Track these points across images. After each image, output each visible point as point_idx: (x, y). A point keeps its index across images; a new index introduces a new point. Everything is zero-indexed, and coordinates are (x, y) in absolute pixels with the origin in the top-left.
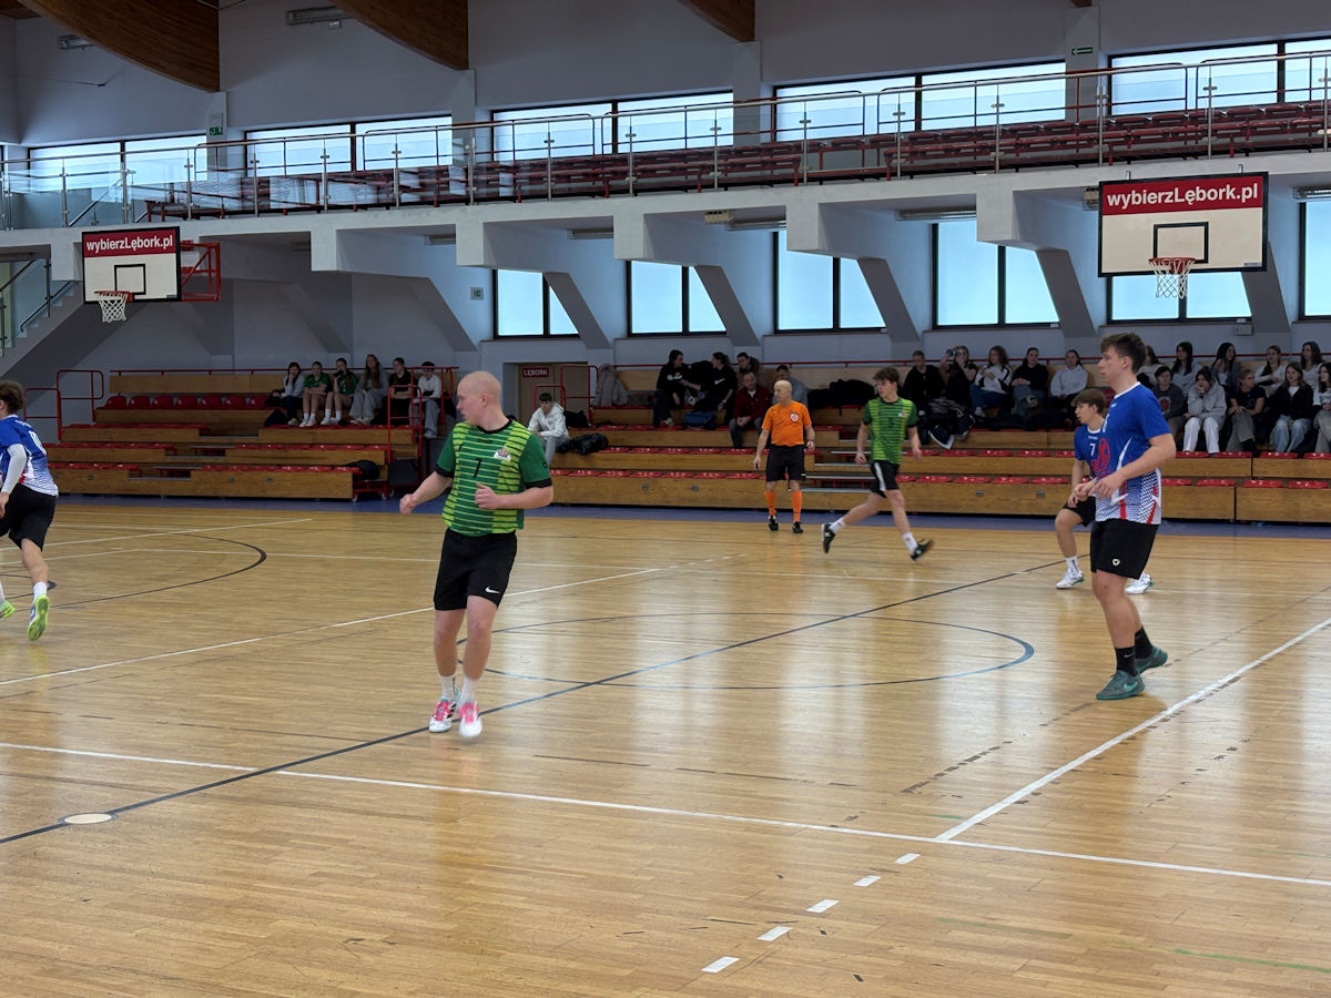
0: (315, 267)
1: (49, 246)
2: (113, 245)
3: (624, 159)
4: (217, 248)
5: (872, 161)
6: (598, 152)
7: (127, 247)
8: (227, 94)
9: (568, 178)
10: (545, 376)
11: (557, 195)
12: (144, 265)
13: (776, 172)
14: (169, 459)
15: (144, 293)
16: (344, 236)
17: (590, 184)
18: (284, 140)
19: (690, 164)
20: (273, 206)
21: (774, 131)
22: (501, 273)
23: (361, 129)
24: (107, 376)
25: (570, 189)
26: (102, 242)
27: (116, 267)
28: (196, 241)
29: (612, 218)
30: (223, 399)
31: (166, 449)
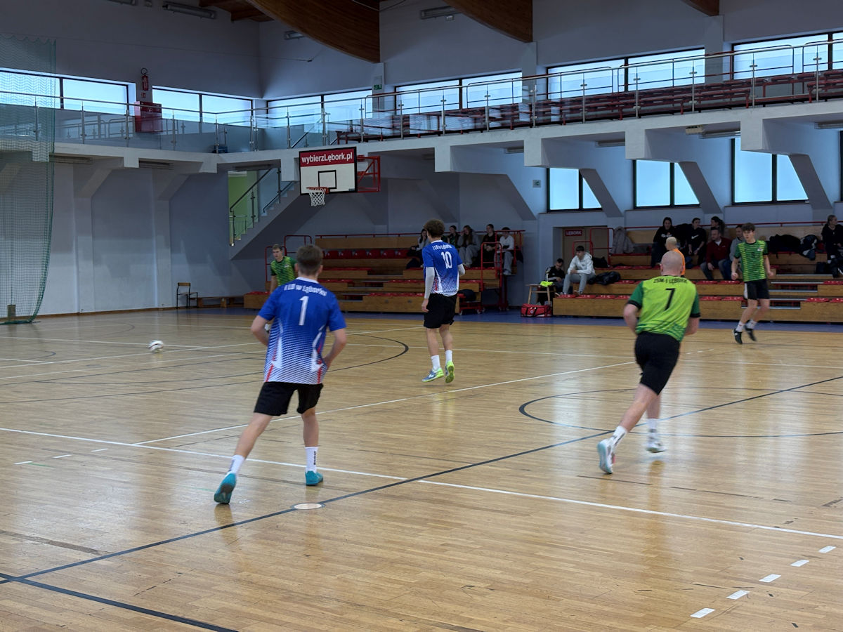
0: (438, 169)
1: (280, 160)
2: (317, 159)
3: (632, 95)
4: (378, 159)
5: (799, 91)
6: (616, 91)
7: (326, 160)
8: (385, 64)
9: (595, 108)
10: (579, 235)
11: (589, 119)
12: (335, 171)
13: (734, 100)
14: (350, 289)
15: (336, 188)
16: (455, 149)
17: (610, 112)
18: (419, 91)
19: (675, 96)
20: (412, 132)
21: (732, 73)
22: (552, 170)
23: (465, 82)
24: (314, 238)
25: (596, 115)
26: (311, 157)
27: (319, 172)
28: (366, 156)
29: (624, 133)
30: (382, 252)
31: (348, 283)
